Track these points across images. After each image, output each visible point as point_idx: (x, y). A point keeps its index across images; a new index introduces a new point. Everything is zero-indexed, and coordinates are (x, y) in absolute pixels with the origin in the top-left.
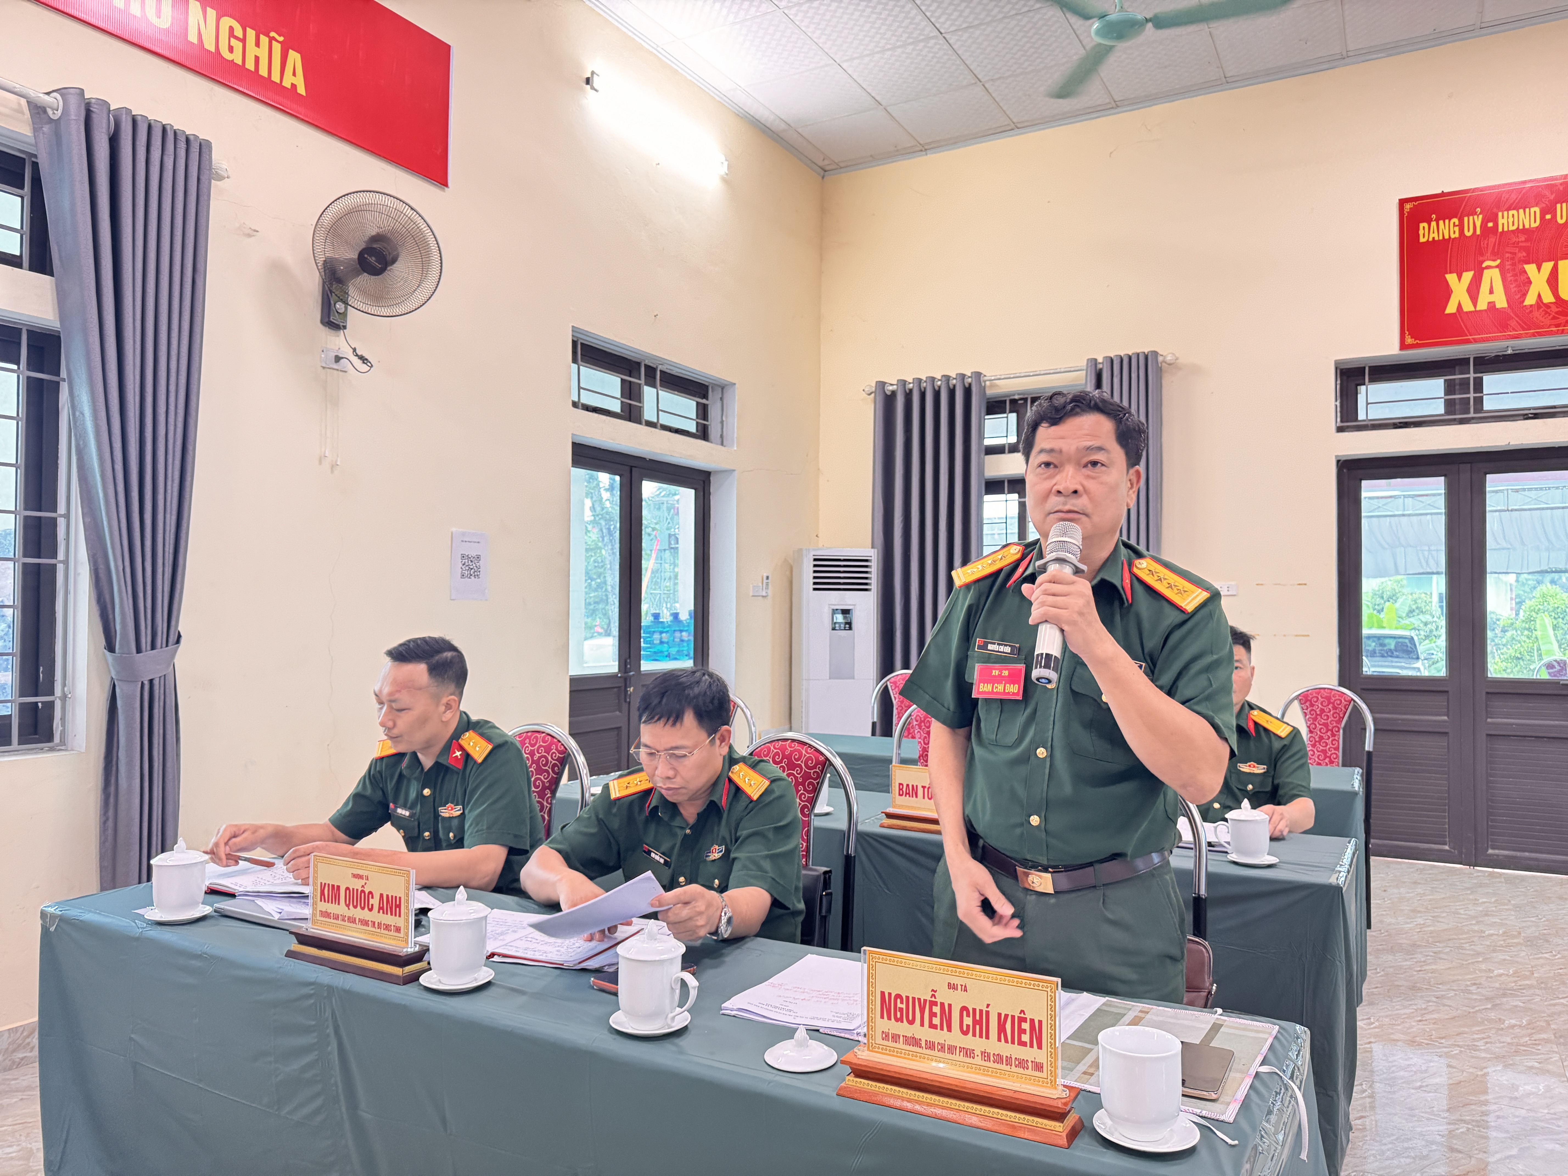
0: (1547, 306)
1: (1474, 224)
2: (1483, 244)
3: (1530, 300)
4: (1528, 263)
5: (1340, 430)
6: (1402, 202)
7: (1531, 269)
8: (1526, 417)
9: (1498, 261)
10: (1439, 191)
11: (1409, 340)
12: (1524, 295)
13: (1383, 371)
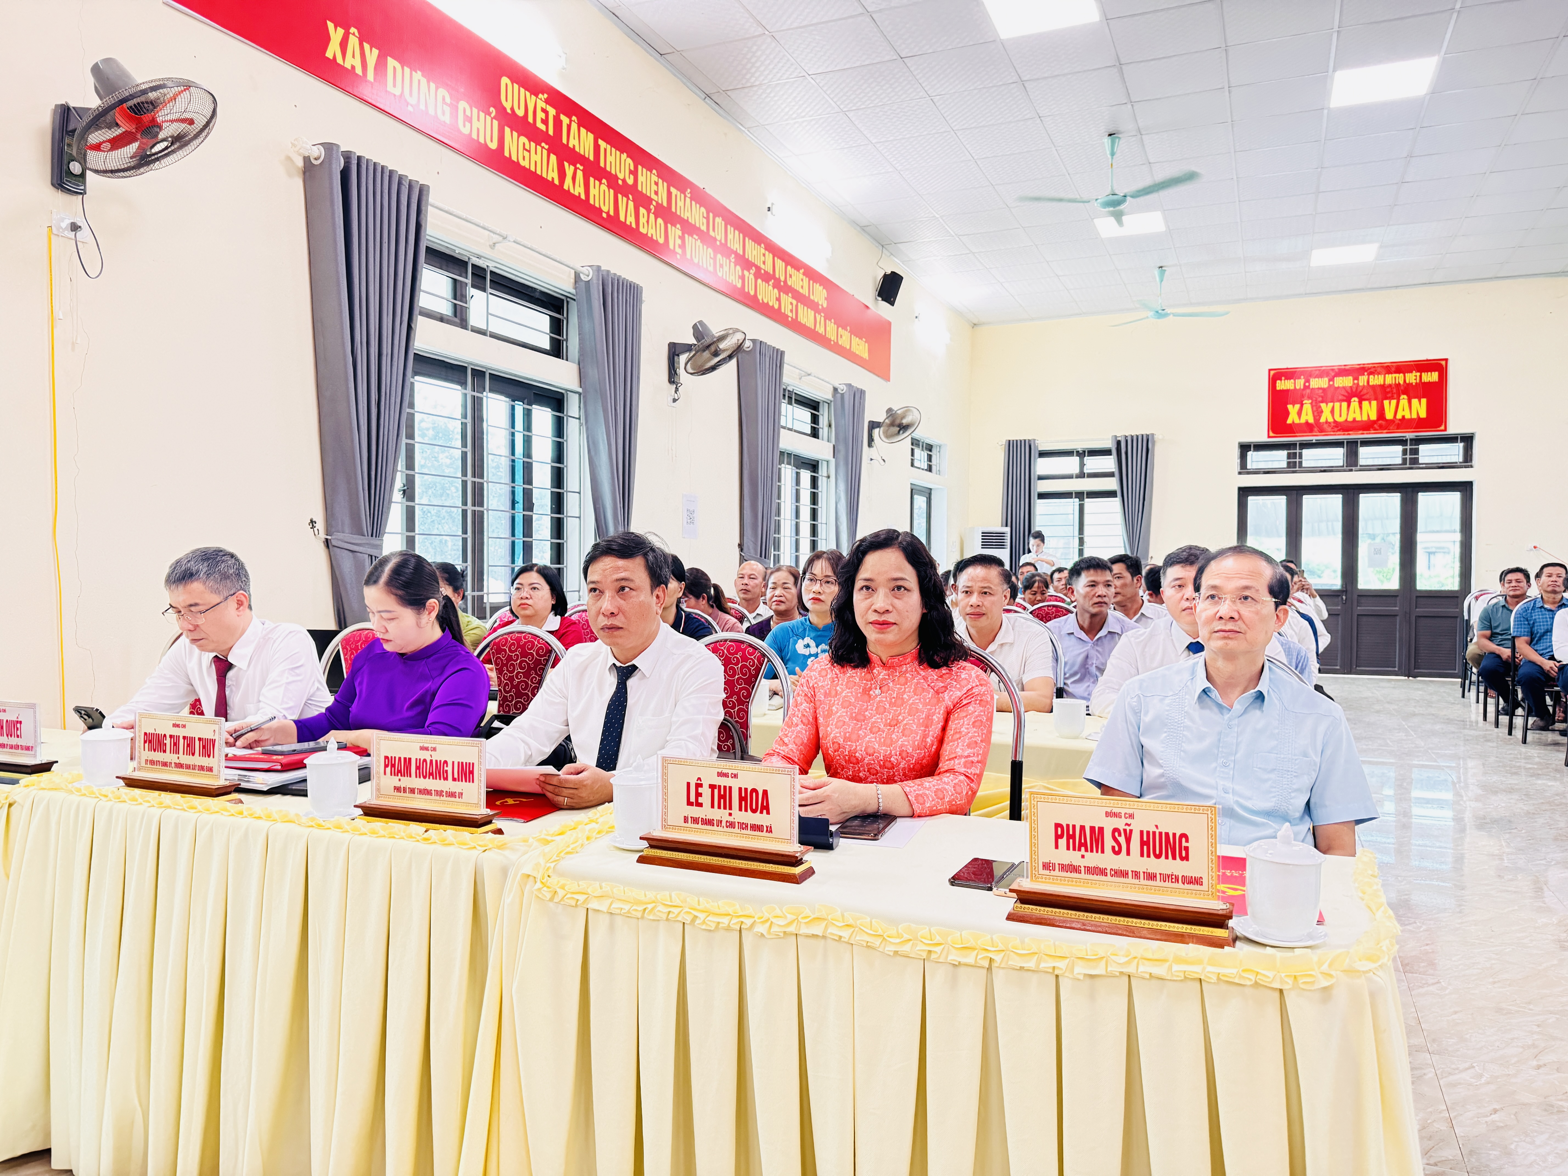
0: (1330, 423)
1: (1300, 383)
2: (1304, 392)
3: (1323, 420)
4: (1322, 402)
5: (1240, 473)
6: (1270, 370)
7: (1323, 405)
8: (1321, 471)
9: (1310, 401)
10: (1286, 367)
11: (1271, 434)
12: (1320, 418)
13: (1260, 447)
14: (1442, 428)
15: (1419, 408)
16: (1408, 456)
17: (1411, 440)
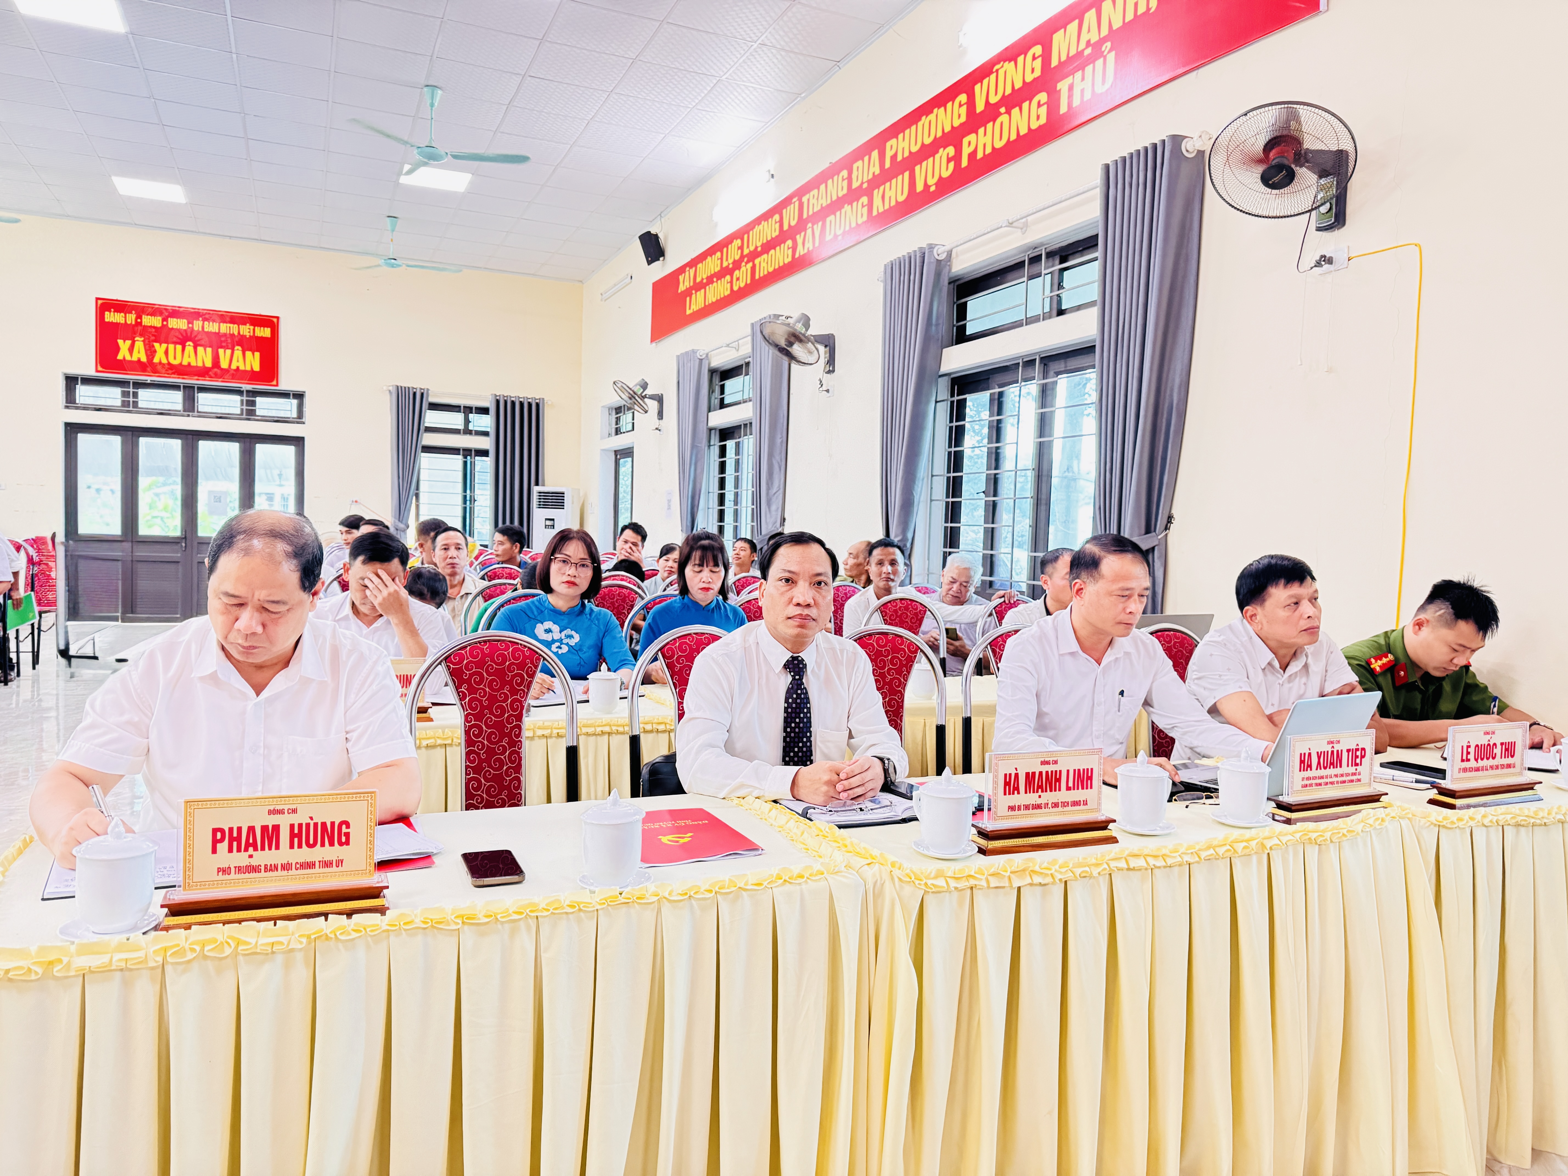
0: (164, 364)
1: (131, 318)
2: (136, 328)
3: (156, 360)
4: (156, 342)
5: (67, 407)
6: (97, 299)
7: (157, 345)
8: (157, 413)
9: (142, 339)
10: (115, 298)
11: (100, 369)
12: (153, 357)
13: (88, 381)
14: (274, 383)
15: (253, 361)
16: (245, 407)
17: (248, 391)
